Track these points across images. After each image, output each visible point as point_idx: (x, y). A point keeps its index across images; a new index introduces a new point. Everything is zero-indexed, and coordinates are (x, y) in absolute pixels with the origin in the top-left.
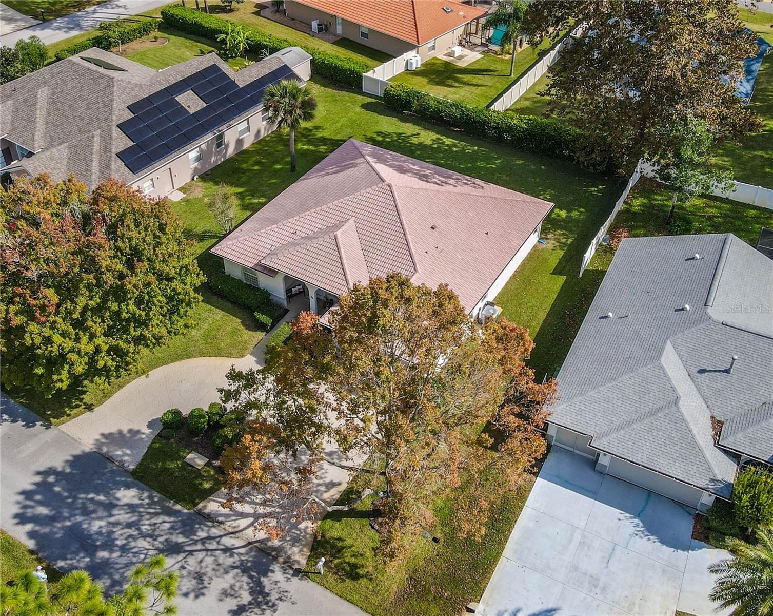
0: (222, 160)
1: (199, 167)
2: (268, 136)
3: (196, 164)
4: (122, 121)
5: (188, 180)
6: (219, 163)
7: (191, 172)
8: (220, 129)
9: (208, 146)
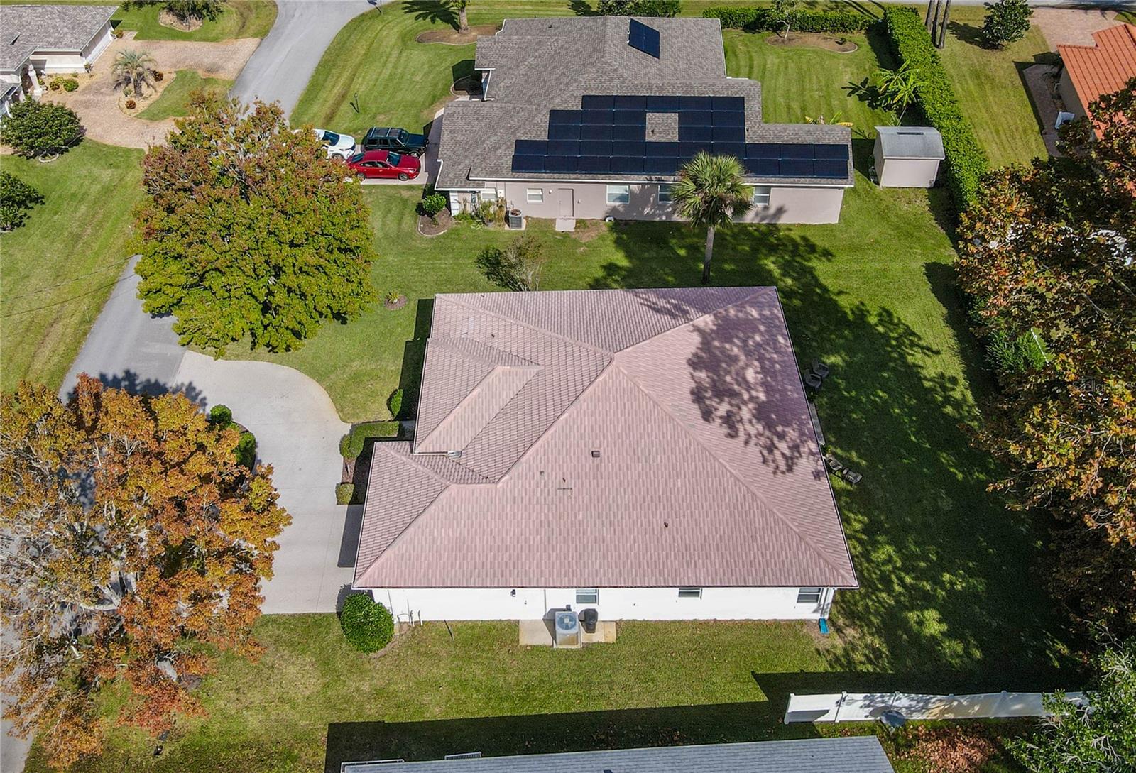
0: (664, 218)
1: (621, 209)
2: (751, 225)
3: (618, 204)
4: (562, 108)
5: (599, 217)
6: (658, 219)
7: (606, 209)
8: (663, 178)
9: (641, 191)
